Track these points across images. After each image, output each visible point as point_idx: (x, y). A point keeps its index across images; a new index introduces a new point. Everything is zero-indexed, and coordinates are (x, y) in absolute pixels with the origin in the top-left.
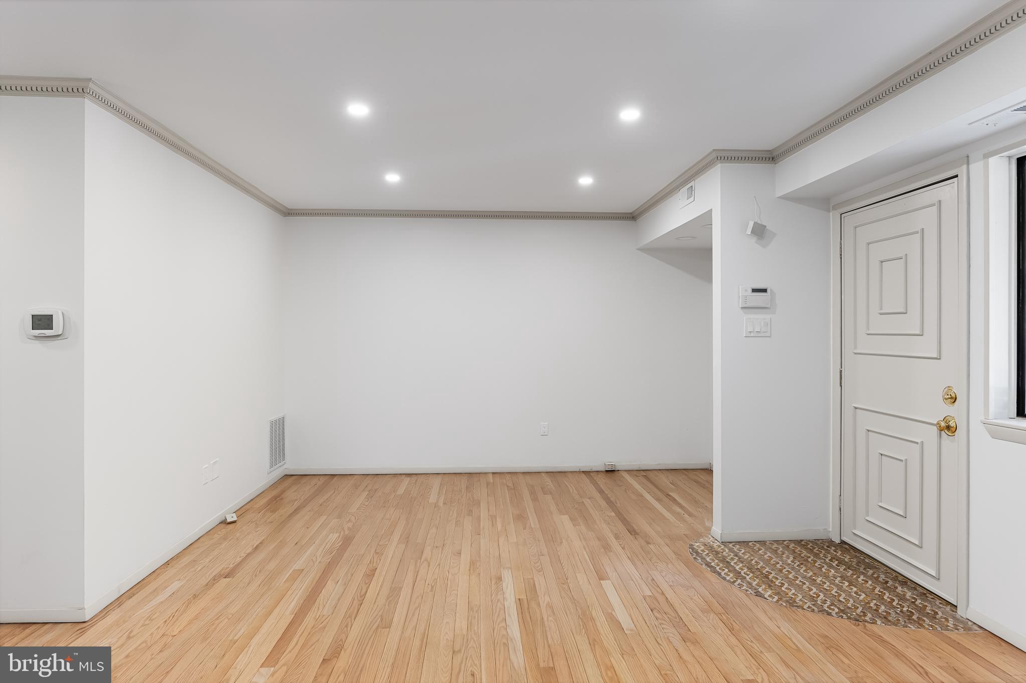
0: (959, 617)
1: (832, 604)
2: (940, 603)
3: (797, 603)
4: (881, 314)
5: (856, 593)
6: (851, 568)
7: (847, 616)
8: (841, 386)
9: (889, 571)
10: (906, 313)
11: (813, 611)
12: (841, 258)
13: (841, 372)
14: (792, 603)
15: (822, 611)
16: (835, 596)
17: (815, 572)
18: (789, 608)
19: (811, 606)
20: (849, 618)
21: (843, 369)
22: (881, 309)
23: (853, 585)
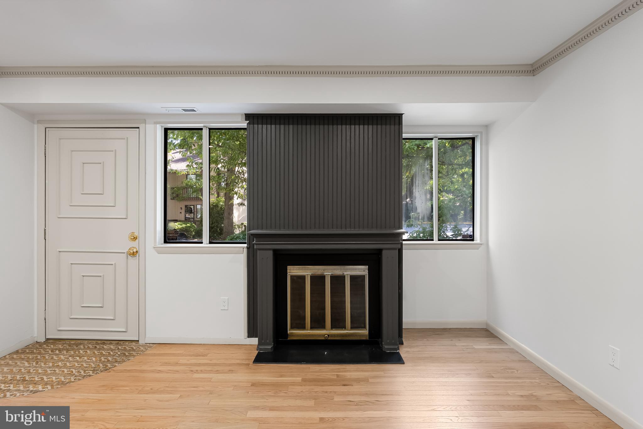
0: (142, 345)
1: (85, 371)
2: (129, 343)
3: (65, 382)
4: (82, 194)
5: (88, 359)
6: (69, 350)
7: (100, 371)
8: (45, 240)
9: (90, 341)
10: (103, 194)
11: (79, 380)
12: (45, 156)
13: (45, 230)
14: (63, 383)
15: (84, 377)
16: (80, 366)
17: (52, 362)
18: (65, 387)
19: (75, 378)
20: (102, 371)
21: (47, 228)
22: (83, 191)
23: (82, 357)
